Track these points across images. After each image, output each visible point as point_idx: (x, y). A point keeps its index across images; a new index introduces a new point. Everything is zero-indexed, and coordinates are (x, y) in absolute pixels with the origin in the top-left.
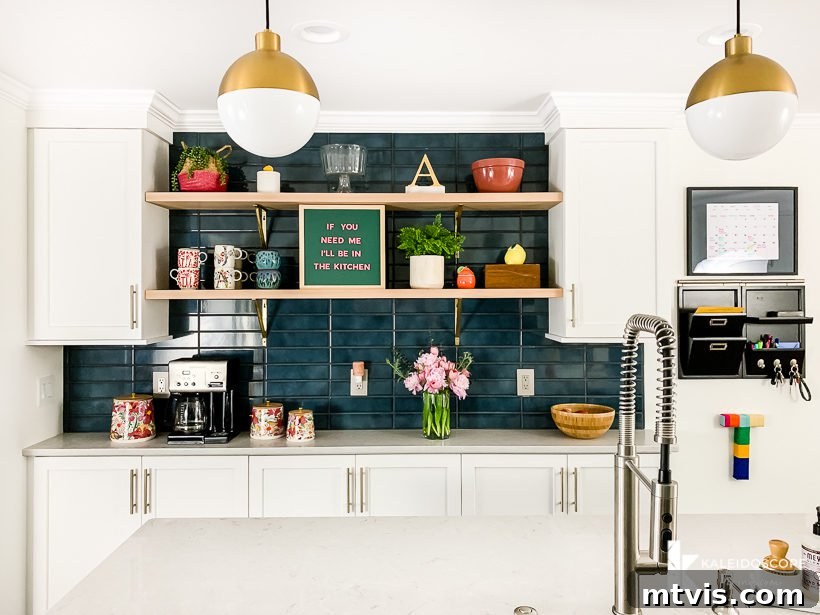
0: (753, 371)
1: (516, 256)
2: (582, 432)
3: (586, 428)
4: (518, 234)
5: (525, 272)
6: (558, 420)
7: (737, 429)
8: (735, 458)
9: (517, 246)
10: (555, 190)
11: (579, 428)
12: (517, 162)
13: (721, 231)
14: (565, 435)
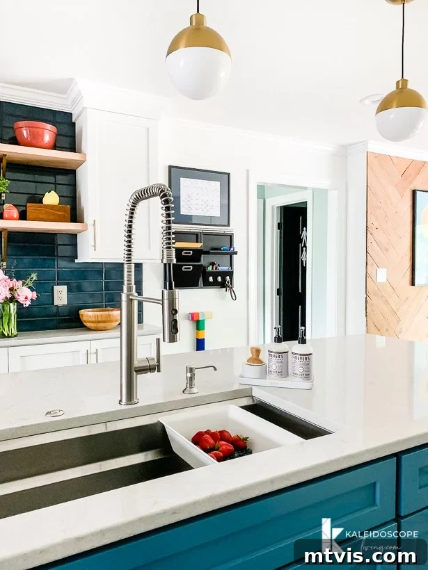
0: (207, 284)
1: (51, 198)
2: (101, 325)
3: (104, 322)
4: (53, 185)
5: (58, 211)
6: (84, 319)
7: (198, 322)
8: (197, 339)
9: (53, 192)
10: (80, 152)
11: (99, 322)
12: (51, 128)
13: (189, 196)
14: (89, 329)
